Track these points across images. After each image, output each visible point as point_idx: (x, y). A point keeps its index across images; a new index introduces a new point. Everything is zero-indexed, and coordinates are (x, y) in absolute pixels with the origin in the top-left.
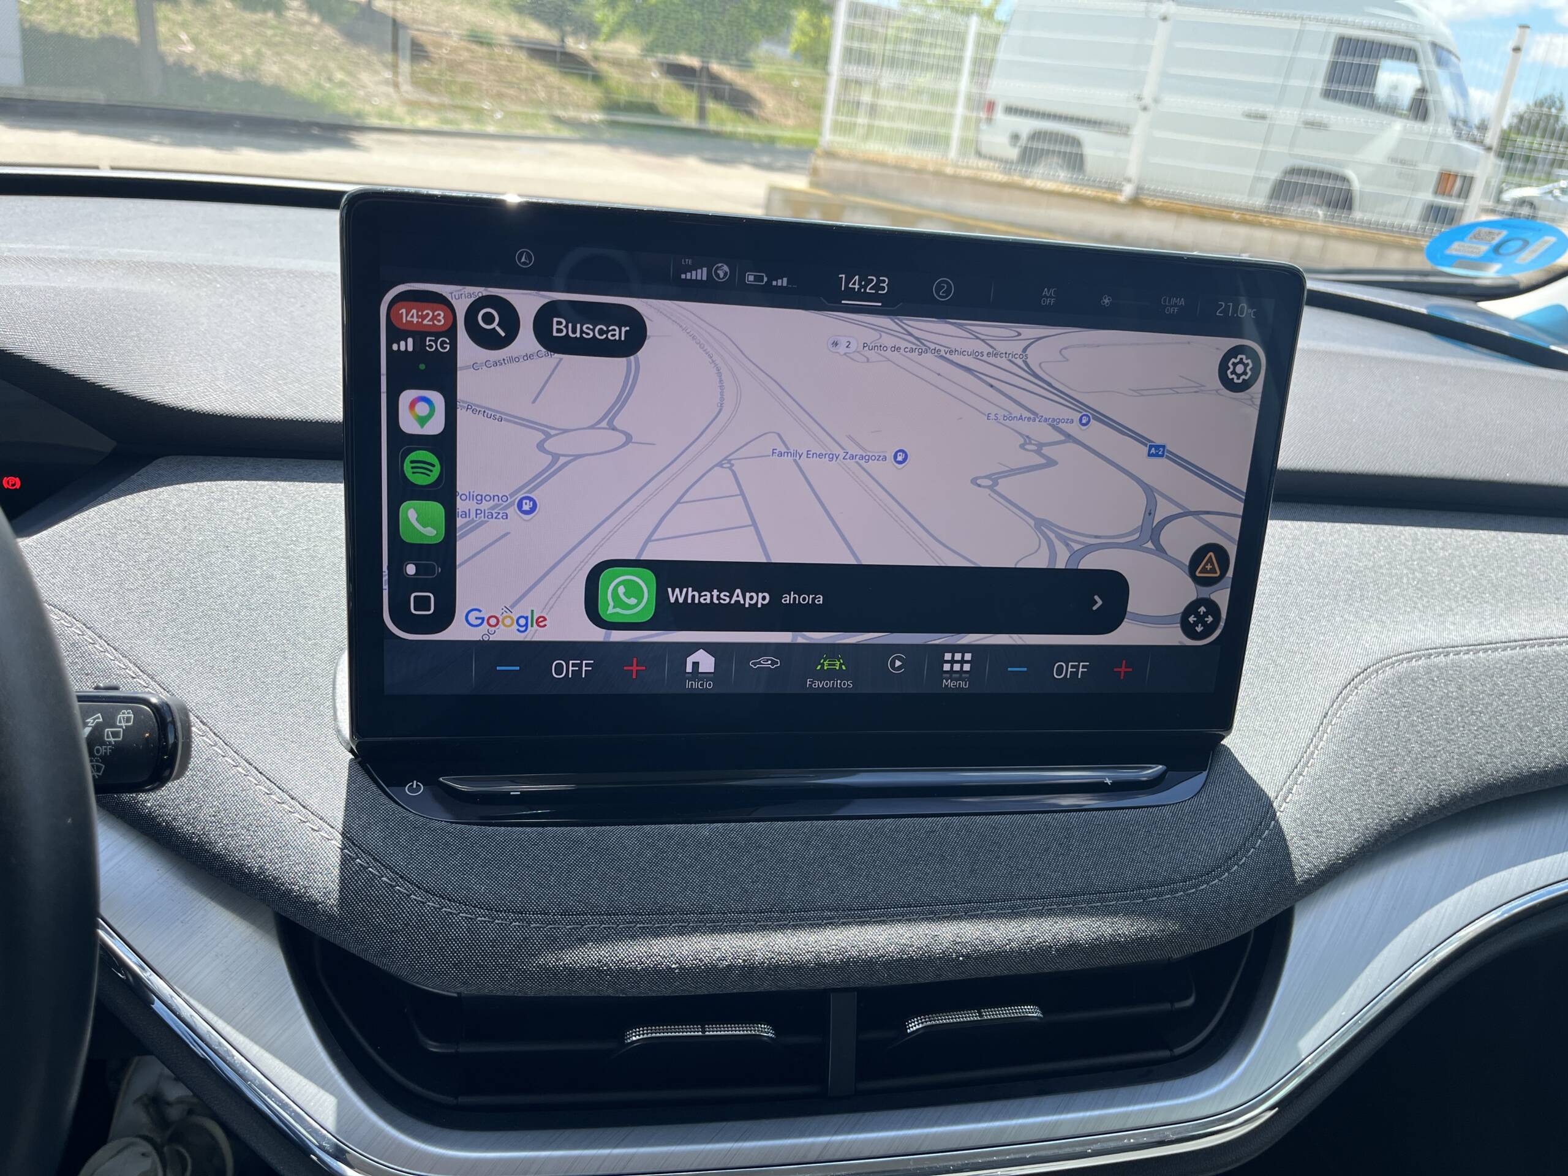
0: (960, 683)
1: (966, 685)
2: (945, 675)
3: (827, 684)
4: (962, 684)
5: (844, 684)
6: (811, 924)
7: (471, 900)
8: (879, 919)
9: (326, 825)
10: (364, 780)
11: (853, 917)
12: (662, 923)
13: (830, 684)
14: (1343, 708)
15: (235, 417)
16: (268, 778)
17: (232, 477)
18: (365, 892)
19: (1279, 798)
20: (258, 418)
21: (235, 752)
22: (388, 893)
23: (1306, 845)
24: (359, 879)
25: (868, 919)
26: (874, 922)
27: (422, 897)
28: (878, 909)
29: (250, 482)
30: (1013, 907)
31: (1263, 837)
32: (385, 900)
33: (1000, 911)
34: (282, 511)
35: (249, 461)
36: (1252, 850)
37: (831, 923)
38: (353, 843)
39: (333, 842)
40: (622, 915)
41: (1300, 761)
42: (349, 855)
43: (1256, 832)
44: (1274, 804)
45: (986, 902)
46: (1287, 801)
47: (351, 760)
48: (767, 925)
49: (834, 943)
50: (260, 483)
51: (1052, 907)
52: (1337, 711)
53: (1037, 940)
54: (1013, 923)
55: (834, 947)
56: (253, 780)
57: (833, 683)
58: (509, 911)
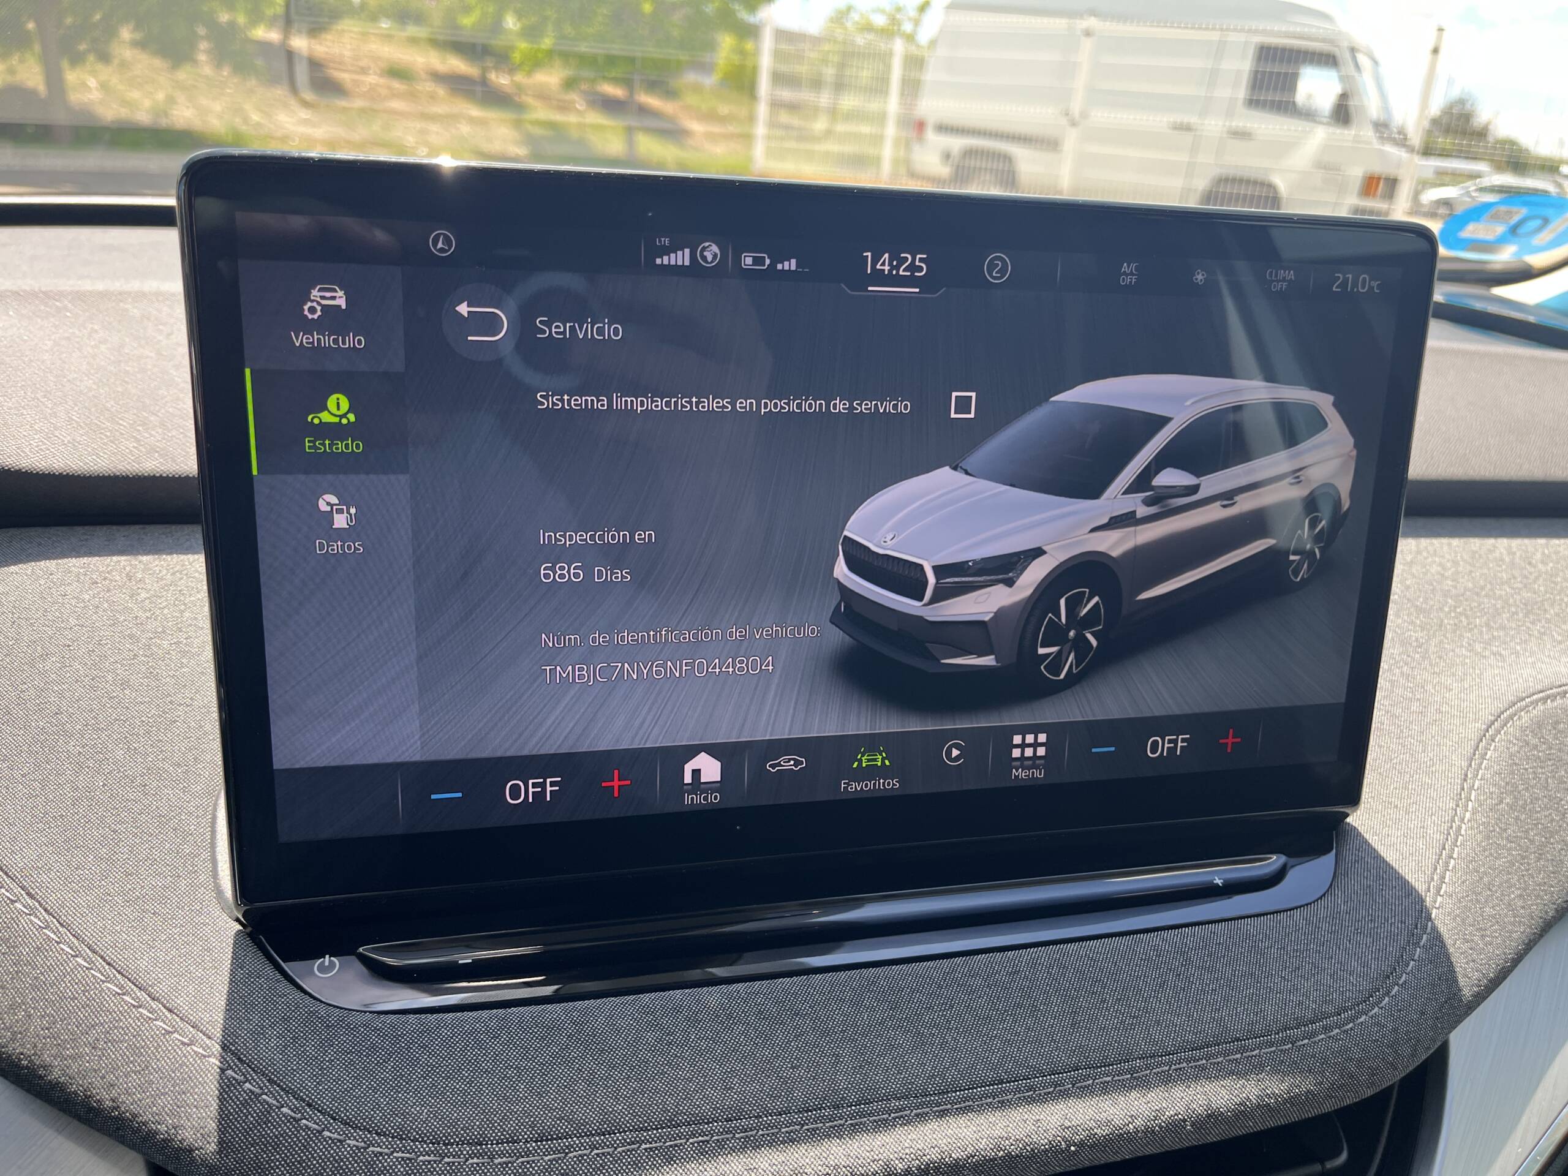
0: (1033, 773)
1: (1040, 774)
2: (1014, 764)
3: (866, 786)
4: (1037, 774)
5: (888, 785)
6: (875, 1121)
7: (409, 1132)
8: (963, 1105)
9: (201, 1035)
10: (256, 962)
11: (929, 1104)
12: (676, 1140)
13: (871, 785)
14: (1483, 767)
15: (79, 475)
16: (119, 972)
17: (77, 552)
18: (259, 1131)
19: (1431, 889)
20: (109, 475)
21: (74, 936)
22: (290, 1131)
23: (1471, 949)
24: (250, 1113)
25: (949, 1106)
26: (956, 1109)
27: (339, 1134)
28: (960, 1090)
29: (102, 558)
30: (1132, 1071)
31: (1422, 944)
32: (287, 1141)
33: (1117, 1078)
34: (144, 595)
35: (101, 532)
36: (1412, 963)
37: (902, 1117)
38: (239, 1059)
39: (213, 1060)
40: (620, 1133)
41: (1447, 839)
42: (234, 1079)
43: (1413, 940)
44: (1428, 899)
45: (1099, 1067)
46: (1442, 893)
47: (239, 932)
48: (817, 1128)
49: (906, 1145)
50: (115, 558)
51: (1181, 1066)
52: (1478, 772)
53: (1167, 1113)
54: (1134, 1094)
55: (907, 1151)
56: (99, 975)
57: (875, 784)
58: (463, 1144)
